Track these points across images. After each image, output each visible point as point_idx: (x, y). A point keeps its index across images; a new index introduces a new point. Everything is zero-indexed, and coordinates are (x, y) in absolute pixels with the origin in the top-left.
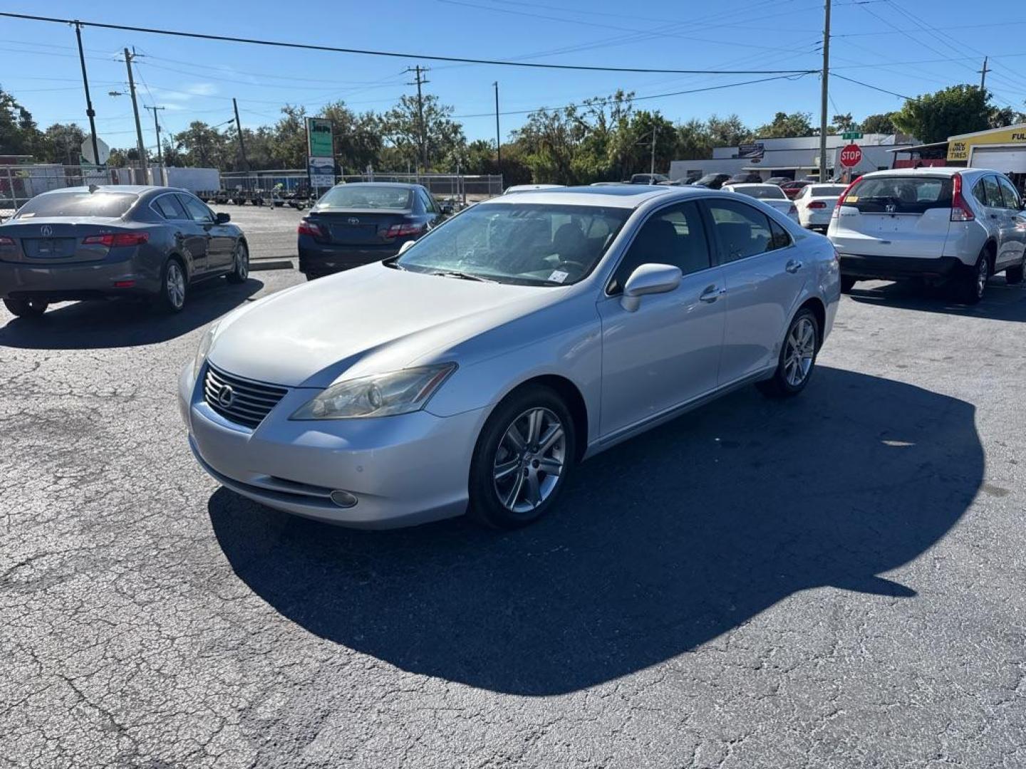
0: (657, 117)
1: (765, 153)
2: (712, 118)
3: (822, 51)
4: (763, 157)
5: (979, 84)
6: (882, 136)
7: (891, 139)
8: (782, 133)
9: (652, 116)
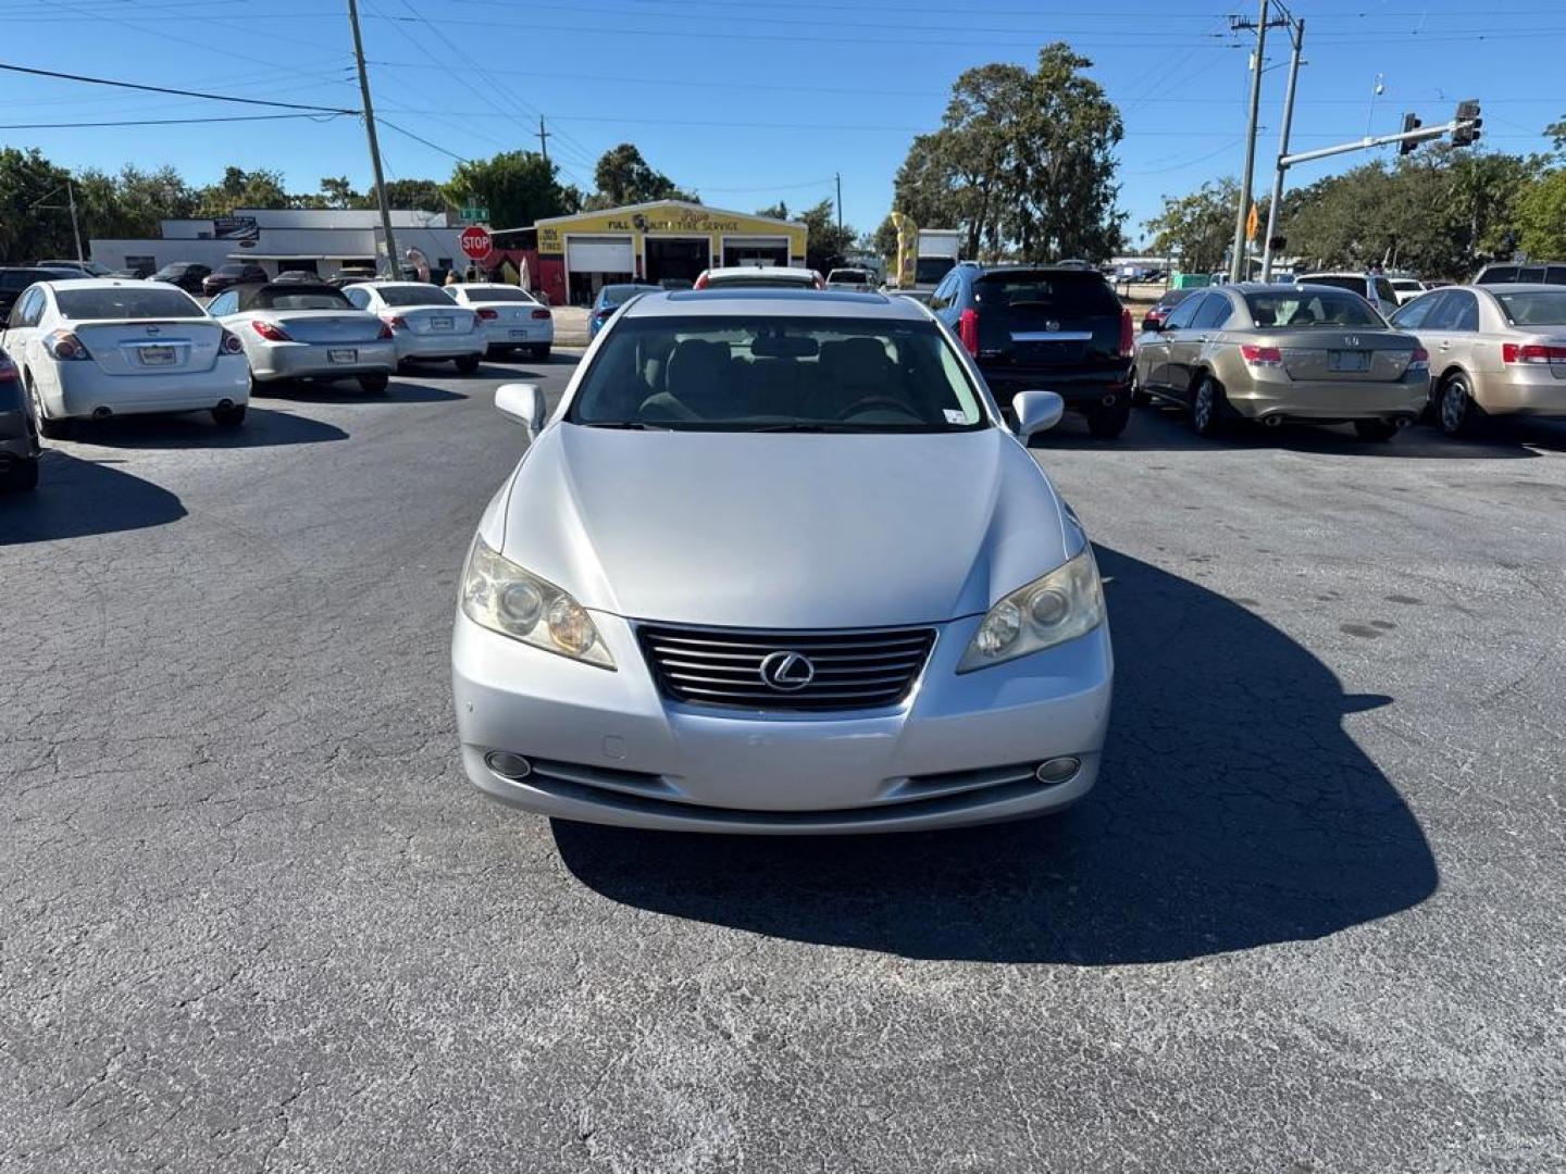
0: (36, 159)
1: (261, 232)
2: (127, 170)
3: (358, 83)
4: (258, 238)
5: (541, 151)
6: (427, 214)
7: (440, 219)
8: (261, 201)
9: (26, 156)
